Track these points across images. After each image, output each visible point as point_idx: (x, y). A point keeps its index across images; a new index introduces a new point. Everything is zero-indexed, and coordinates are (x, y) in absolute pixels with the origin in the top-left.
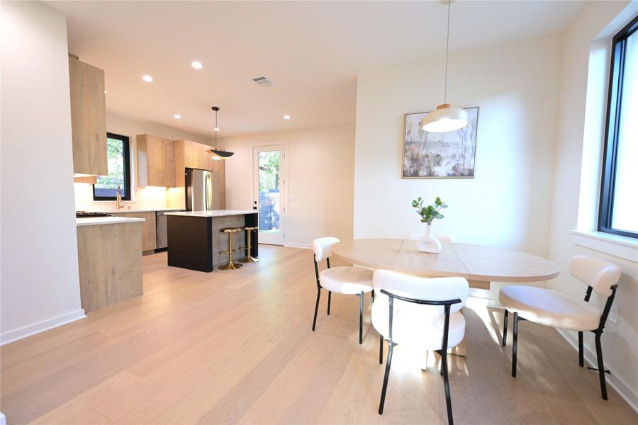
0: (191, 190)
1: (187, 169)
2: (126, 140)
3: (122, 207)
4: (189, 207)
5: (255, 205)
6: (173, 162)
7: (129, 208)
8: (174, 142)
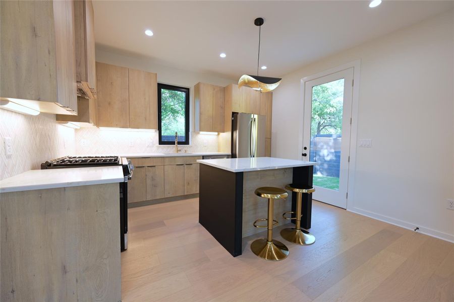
0: (236, 134)
1: (233, 113)
2: (187, 91)
3: (180, 151)
4: (234, 152)
5: (305, 152)
6: (223, 108)
7: (186, 151)
8: (224, 88)
